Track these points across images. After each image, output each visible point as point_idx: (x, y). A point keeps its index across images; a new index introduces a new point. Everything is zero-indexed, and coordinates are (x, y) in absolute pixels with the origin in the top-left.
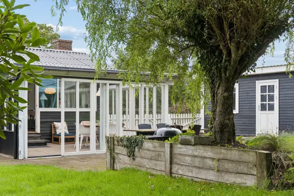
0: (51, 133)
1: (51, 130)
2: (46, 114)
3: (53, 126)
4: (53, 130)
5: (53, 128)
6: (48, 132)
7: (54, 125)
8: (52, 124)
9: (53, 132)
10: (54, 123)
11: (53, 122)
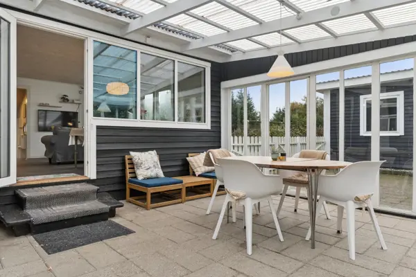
0: (124, 177)
1: (124, 170)
2: (111, 133)
3: (127, 162)
4: (128, 171)
5: (128, 166)
6: (118, 174)
7: (131, 159)
8: (127, 157)
9: (129, 176)
10: (132, 153)
11: (127, 151)
